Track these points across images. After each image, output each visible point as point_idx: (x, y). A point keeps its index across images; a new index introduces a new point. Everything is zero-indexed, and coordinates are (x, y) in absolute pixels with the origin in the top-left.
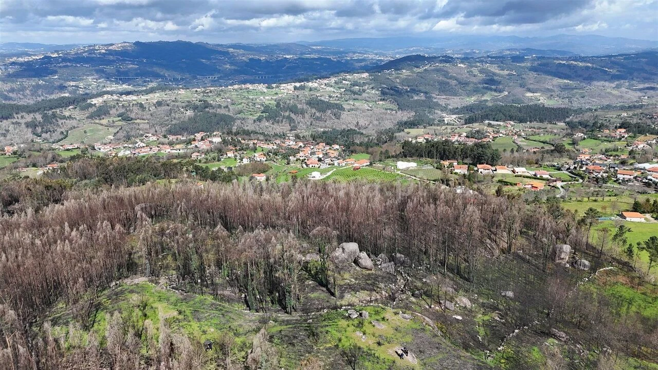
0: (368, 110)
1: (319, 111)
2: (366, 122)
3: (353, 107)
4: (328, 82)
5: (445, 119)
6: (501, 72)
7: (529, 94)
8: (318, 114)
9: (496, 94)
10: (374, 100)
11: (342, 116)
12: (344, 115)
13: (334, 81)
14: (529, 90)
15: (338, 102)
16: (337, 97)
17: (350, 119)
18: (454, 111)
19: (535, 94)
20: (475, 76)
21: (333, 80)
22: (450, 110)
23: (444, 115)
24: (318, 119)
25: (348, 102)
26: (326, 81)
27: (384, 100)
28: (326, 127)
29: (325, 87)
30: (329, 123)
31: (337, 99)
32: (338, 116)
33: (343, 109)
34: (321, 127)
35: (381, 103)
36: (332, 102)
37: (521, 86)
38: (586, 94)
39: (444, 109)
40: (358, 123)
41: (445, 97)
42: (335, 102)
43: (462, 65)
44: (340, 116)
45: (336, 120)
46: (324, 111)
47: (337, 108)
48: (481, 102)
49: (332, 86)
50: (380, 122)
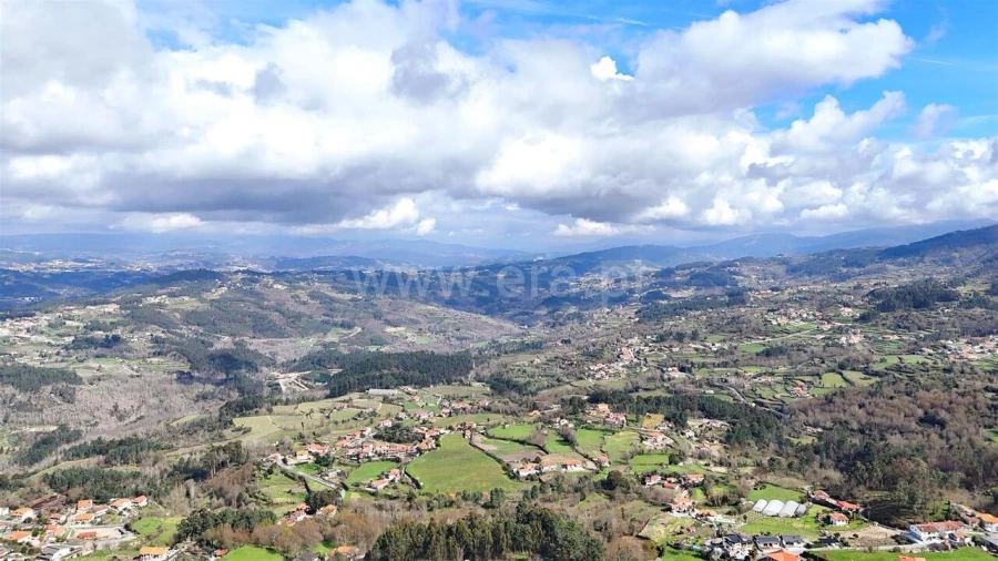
0: (132, 376)
1: (24, 390)
2: (132, 402)
3: (99, 374)
4: (32, 324)
5: (281, 382)
6: (340, 296)
7: (390, 330)
8: (20, 397)
9: (345, 332)
10: (141, 355)
11: (79, 396)
12: (83, 393)
13: (46, 323)
14: (389, 323)
15: (64, 365)
16: (58, 354)
17: (96, 399)
18: (289, 367)
19: (399, 329)
20: (304, 303)
21: (43, 320)
22: (283, 365)
23: (276, 374)
24: (21, 407)
25: (85, 364)
26: (27, 324)
27: (160, 354)
28: (42, 423)
29: (27, 336)
30: (48, 414)
31: (60, 358)
32: (68, 397)
33: (79, 381)
34: (31, 425)
35: (155, 360)
36: (49, 366)
37: (375, 317)
38: (461, 325)
39: (272, 363)
40: (116, 407)
41: (265, 340)
42: (58, 366)
43: (280, 287)
44: (72, 395)
45: (65, 406)
46: (35, 390)
47: (65, 380)
48: (325, 345)
49: (42, 333)
50: (162, 397)
